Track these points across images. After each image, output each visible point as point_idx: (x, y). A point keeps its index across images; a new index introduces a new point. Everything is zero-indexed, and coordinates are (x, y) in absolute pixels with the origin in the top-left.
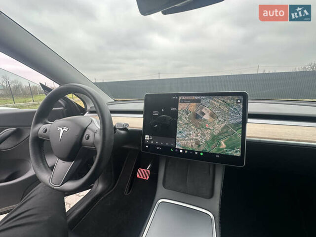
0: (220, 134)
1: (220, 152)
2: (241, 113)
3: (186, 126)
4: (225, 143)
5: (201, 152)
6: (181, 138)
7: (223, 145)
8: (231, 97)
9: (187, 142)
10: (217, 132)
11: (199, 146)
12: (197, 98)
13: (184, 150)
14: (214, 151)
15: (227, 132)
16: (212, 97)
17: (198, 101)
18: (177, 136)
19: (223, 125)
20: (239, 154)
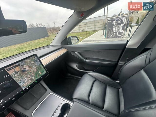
0: (37, 71)
1: (41, 76)
2: (38, 61)
3: (21, 78)
4: (40, 72)
5: (35, 81)
6: (23, 85)
7: (40, 73)
8: (31, 57)
9: (27, 83)
10: (35, 71)
11: (33, 80)
12: (17, 64)
13: (28, 87)
14: (39, 77)
15: (38, 69)
16: (24, 60)
17: (19, 65)
18: (20, 85)
19: (36, 68)
20: (46, 72)
